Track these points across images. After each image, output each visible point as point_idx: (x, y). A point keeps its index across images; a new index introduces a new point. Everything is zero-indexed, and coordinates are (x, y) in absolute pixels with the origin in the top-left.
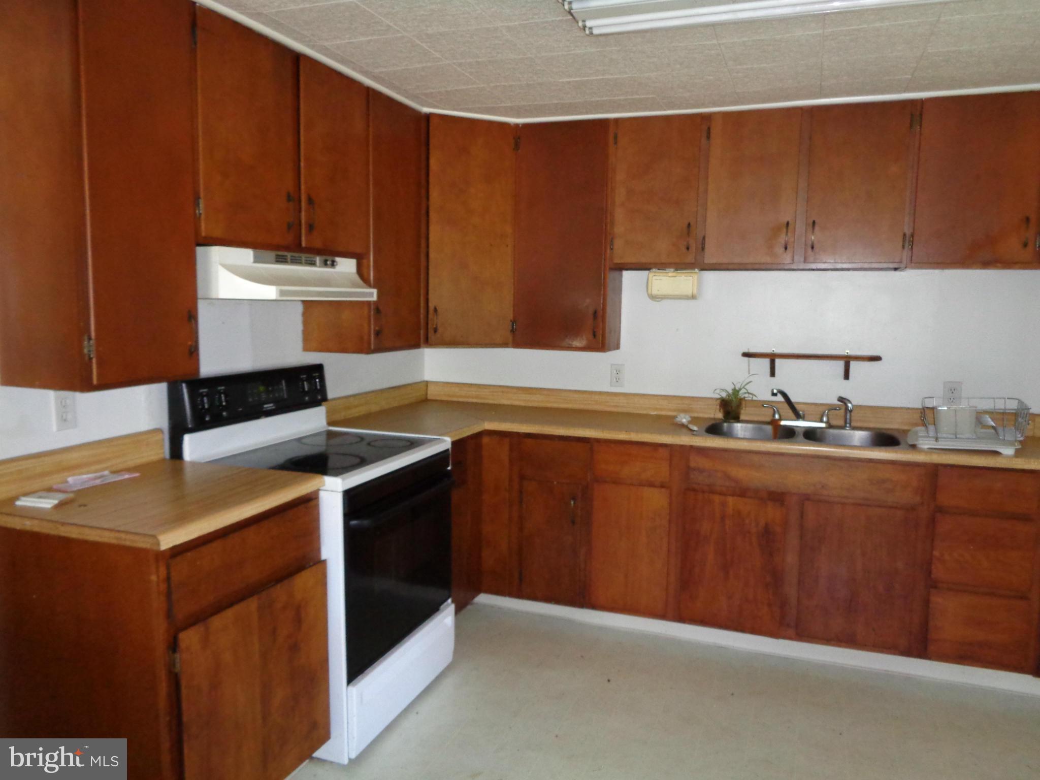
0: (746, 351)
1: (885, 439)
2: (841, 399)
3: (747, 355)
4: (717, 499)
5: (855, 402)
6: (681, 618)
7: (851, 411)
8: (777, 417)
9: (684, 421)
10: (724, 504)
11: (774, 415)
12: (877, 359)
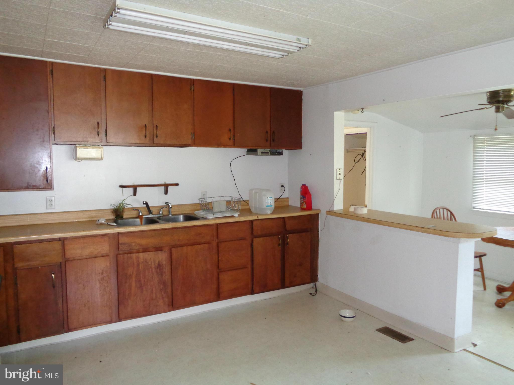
0: (121, 185)
1: (188, 218)
2: (167, 203)
3: (122, 186)
4: (134, 255)
5: (172, 204)
6: (120, 319)
7: (171, 208)
8: (141, 214)
9: (103, 222)
10: (138, 258)
11: (139, 214)
12: (177, 185)
